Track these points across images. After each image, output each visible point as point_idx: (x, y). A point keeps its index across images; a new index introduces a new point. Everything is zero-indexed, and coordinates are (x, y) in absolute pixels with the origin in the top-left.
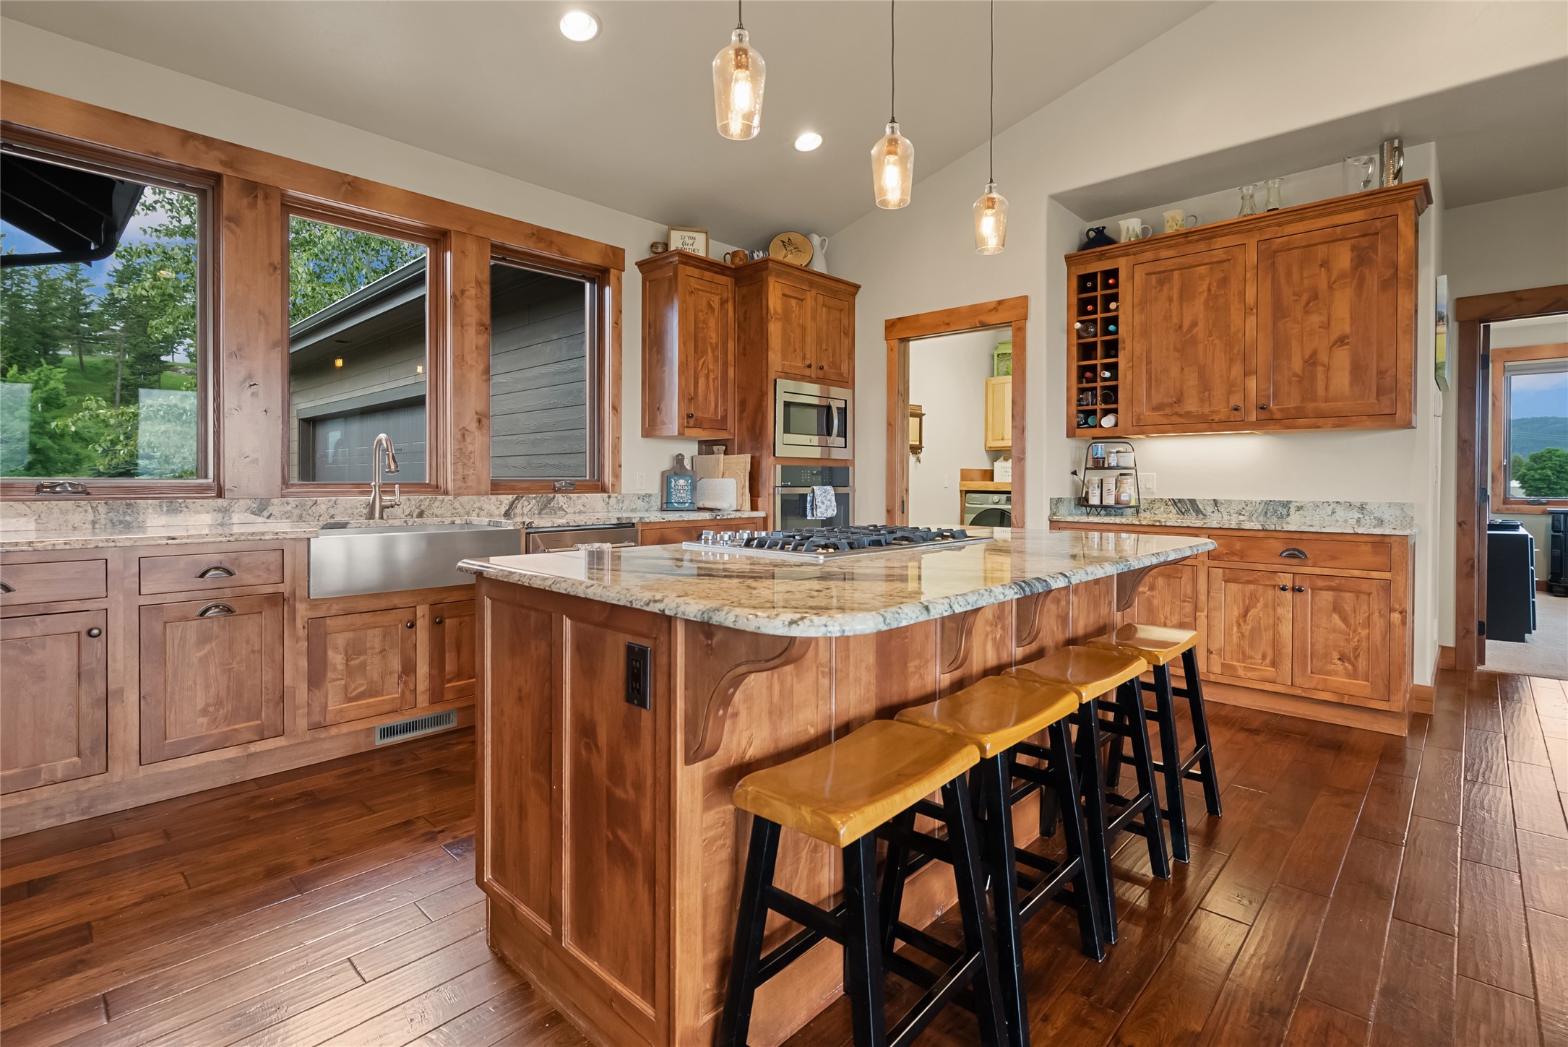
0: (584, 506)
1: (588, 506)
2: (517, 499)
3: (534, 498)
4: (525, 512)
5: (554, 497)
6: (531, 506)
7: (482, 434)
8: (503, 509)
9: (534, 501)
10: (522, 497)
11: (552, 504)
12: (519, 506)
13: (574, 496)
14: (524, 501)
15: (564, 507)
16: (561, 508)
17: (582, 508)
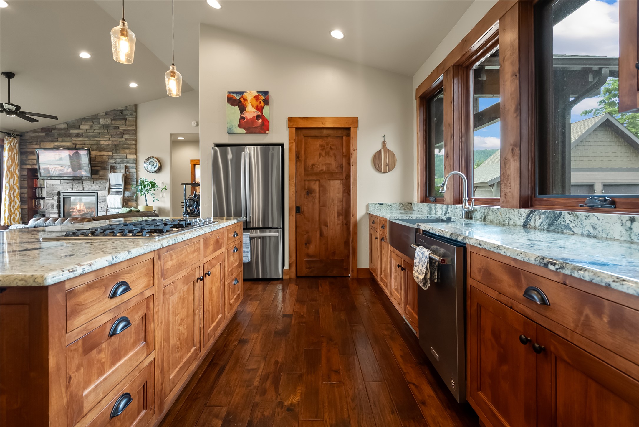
0: (594, 228)
1: (600, 229)
2: (531, 213)
3: (543, 213)
4: (537, 226)
5: (561, 214)
6: (540, 221)
7: (514, 160)
8: (522, 220)
9: (544, 216)
10: (535, 212)
11: (559, 221)
12: (533, 220)
13: (582, 214)
14: (535, 216)
15: (572, 225)
16: (568, 227)
17: (591, 230)
